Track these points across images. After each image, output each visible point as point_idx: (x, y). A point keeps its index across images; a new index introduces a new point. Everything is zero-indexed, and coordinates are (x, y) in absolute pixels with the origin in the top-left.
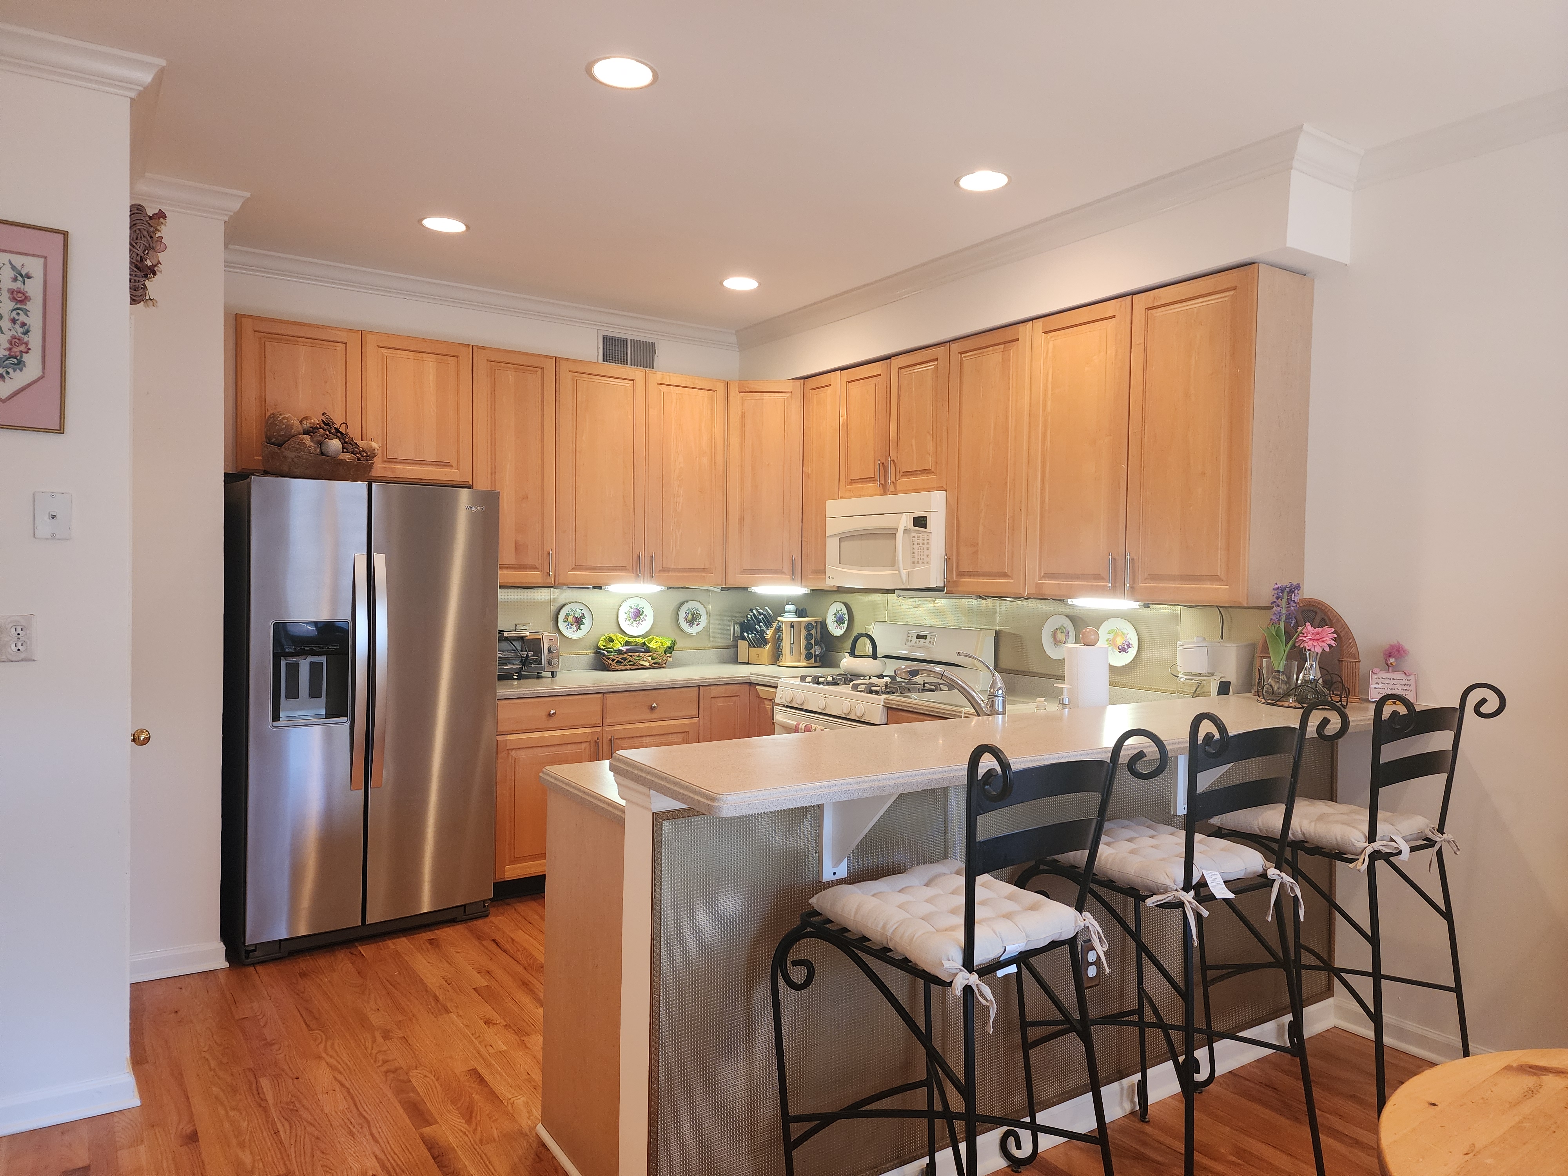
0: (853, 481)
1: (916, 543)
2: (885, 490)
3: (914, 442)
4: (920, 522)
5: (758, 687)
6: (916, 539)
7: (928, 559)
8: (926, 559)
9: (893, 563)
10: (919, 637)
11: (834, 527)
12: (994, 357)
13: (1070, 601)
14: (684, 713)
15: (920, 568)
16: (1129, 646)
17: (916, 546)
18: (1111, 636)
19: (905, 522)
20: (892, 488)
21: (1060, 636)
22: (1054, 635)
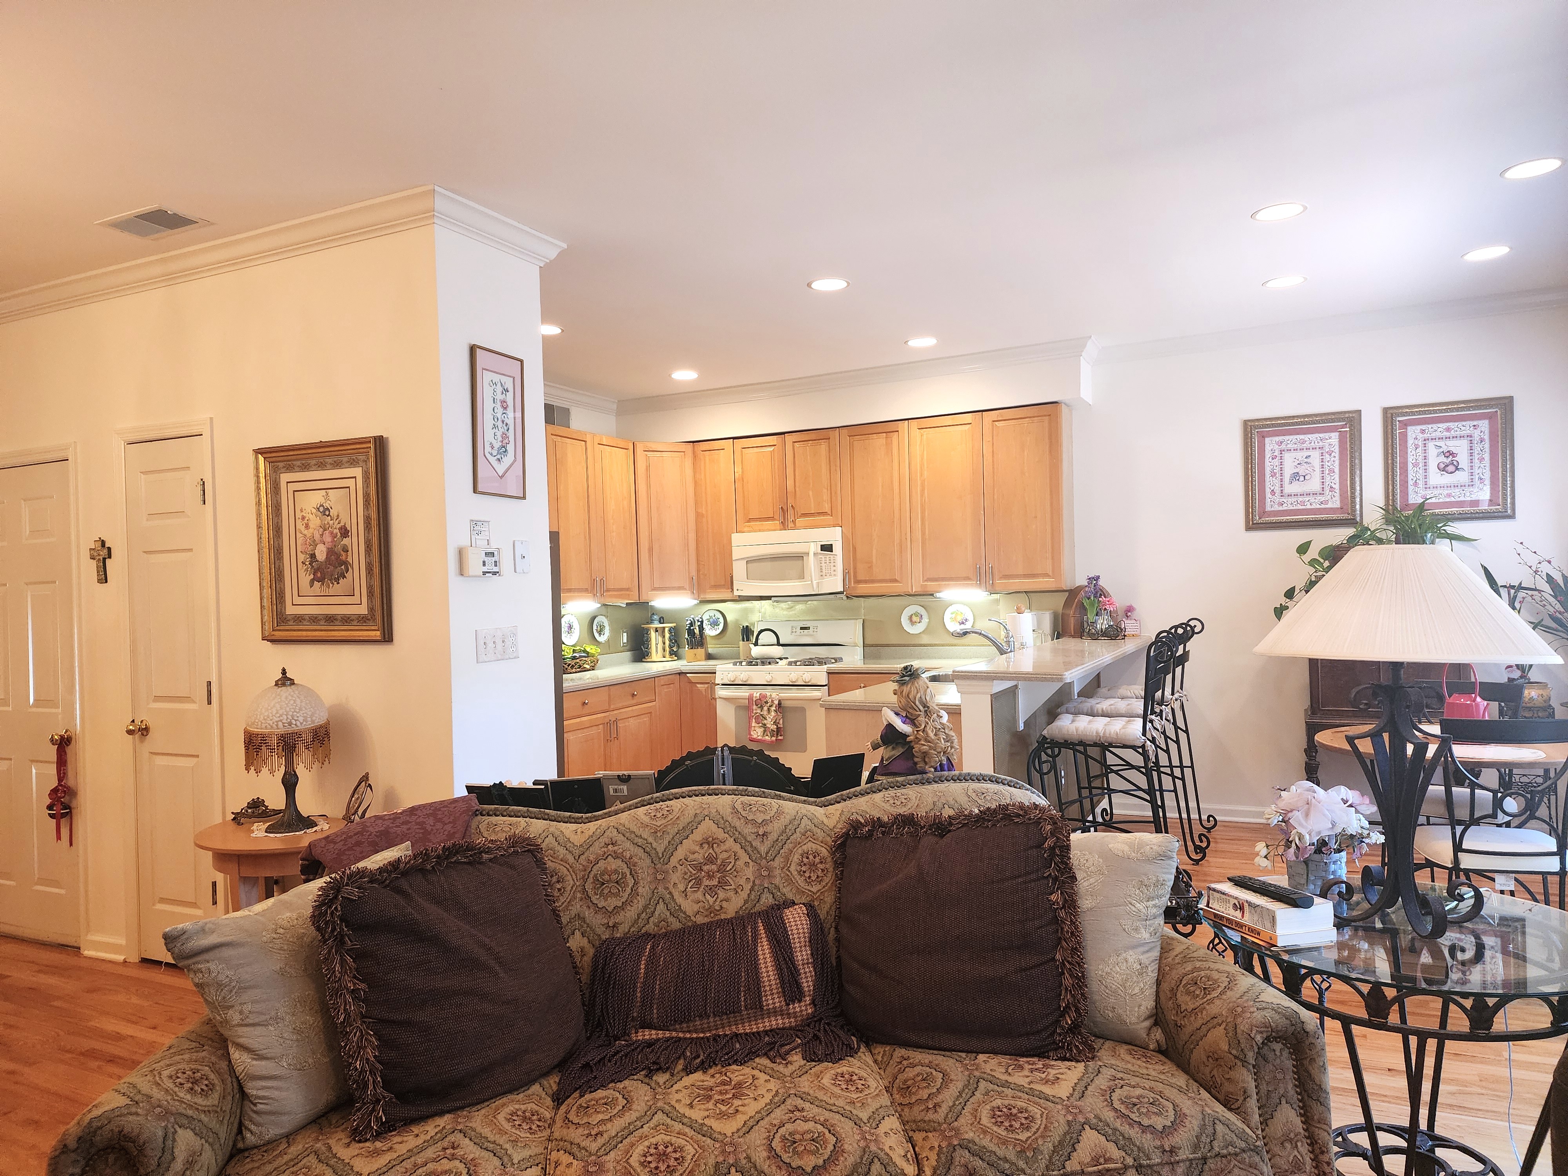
0: (750, 520)
1: (823, 562)
2: (784, 526)
3: (811, 493)
4: (827, 548)
5: (688, 675)
6: (823, 559)
7: (835, 573)
8: (833, 573)
9: (801, 576)
10: (802, 628)
11: (737, 553)
12: (879, 441)
13: (938, 595)
14: (647, 699)
15: (827, 579)
16: (966, 620)
17: (823, 565)
18: (953, 616)
19: (814, 548)
20: (791, 525)
21: (914, 619)
22: (911, 618)
